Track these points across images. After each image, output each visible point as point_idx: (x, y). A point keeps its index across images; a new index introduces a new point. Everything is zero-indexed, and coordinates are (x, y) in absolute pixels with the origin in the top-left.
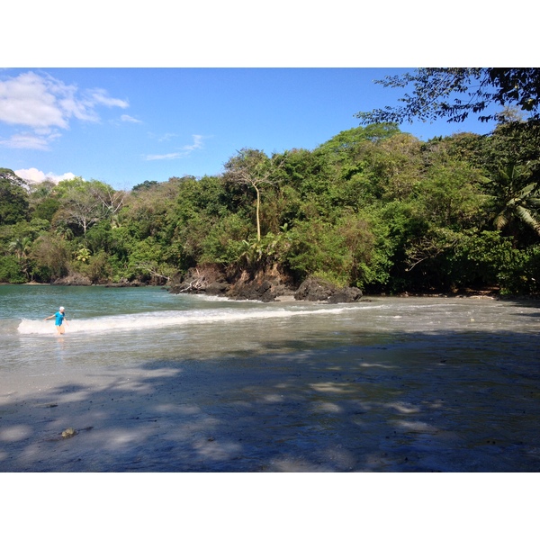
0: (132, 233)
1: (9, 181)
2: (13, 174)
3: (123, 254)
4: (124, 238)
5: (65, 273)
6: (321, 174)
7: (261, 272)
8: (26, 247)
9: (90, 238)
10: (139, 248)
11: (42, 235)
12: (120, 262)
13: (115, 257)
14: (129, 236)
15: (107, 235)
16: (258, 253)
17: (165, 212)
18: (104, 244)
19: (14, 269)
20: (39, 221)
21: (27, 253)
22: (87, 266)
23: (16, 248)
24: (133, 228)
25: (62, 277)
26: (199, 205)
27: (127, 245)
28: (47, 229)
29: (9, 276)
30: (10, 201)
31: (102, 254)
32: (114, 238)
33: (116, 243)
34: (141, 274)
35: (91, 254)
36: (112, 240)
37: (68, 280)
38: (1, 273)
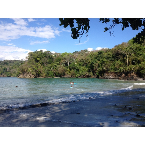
0: (80, 65)
1: (49, 54)
2: (50, 52)
3: (78, 70)
4: (78, 66)
5: (65, 75)
6: (141, 50)
7: (129, 74)
8: (55, 69)
9: (70, 66)
10: (82, 69)
11: (58, 66)
12: (77, 72)
13: (76, 71)
14: (79, 66)
15: (74, 66)
16: (129, 70)
17: (88, 60)
18: (73, 68)
19: (52, 74)
20: (57, 63)
21: (55, 70)
22: (70, 73)
23: (53, 69)
24: (80, 64)
25: (64, 76)
26: (107, 59)
27: (79, 68)
28: (59, 65)
29: (51, 76)
30: (50, 58)
31: (73, 70)
32: (76, 66)
33: (76, 68)
34: (83, 75)
35: (71, 70)
36: (75, 67)
37: (66, 76)
38: (50, 75)
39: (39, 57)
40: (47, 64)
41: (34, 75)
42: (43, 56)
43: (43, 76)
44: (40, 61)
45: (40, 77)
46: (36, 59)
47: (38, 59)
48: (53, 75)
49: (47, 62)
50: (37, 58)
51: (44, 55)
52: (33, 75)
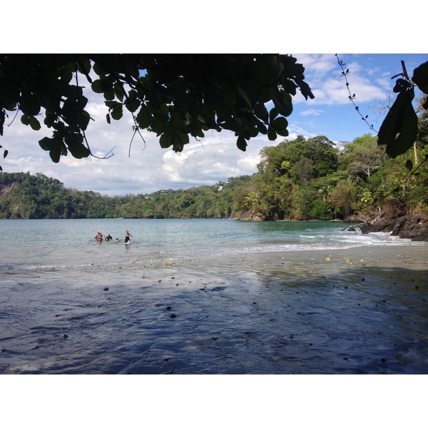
8: (330, 193)
11: (339, 184)
19: (322, 209)
20: (341, 172)
23: (322, 193)
29: (318, 214)
38: (313, 212)
39: (288, 160)
40: (309, 179)
41: (261, 212)
42: (300, 154)
43: (296, 217)
44: (290, 171)
45: (286, 220)
46: (280, 166)
47: (286, 164)
48: (327, 213)
49: (309, 174)
50: (281, 162)
51: (305, 151)
52: (259, 214)
